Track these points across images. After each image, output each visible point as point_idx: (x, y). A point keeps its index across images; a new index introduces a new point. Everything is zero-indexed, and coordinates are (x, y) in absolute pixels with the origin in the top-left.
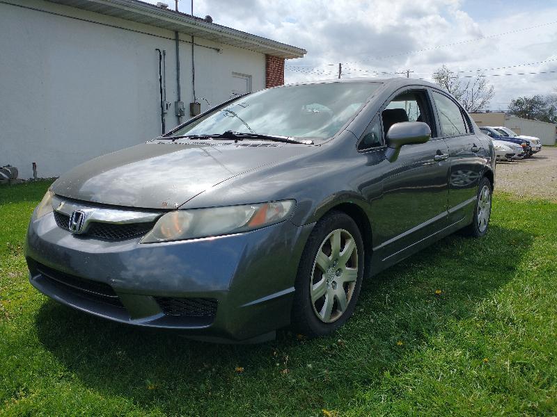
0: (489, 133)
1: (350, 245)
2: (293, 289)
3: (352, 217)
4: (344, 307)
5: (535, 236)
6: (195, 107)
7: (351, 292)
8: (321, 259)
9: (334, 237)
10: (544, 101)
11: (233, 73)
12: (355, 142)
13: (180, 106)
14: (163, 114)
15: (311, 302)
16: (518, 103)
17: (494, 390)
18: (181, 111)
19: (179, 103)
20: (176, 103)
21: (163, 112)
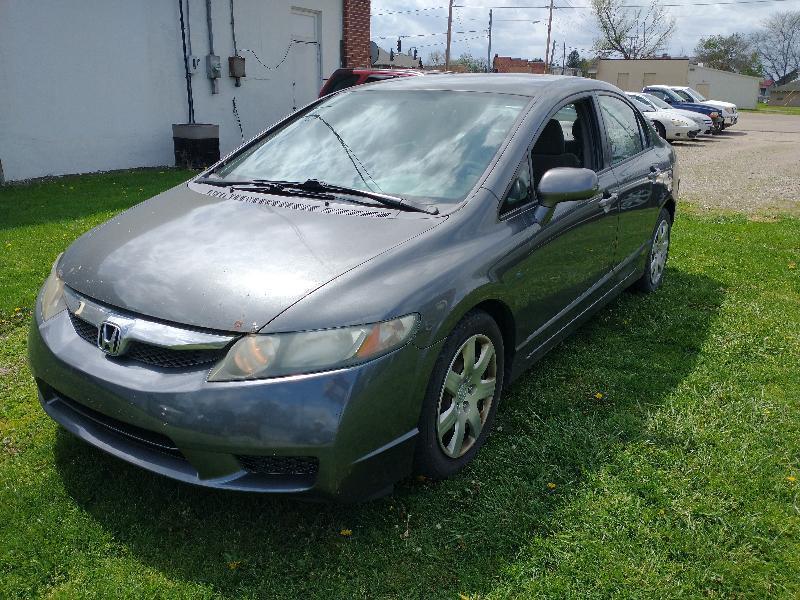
0: (666, 97)
1: (487, 351)
2: (416, 431)
3: (491, 315)
4: (478, 432)
5: (726, 287)
6: (237, 62)
7: (487, 409)
8: (451, 379)
9: (468, 348)
10: (746, 38)
11: (293, 8)
12: (495, 205)
13: (214, 62)
14: (189, 76)
15: (437, 439)
16: (709, 44)
17: (671, 557)
18: (215, 71)
19: (212, 58)
20: (208, 58)
21: (187, 72)
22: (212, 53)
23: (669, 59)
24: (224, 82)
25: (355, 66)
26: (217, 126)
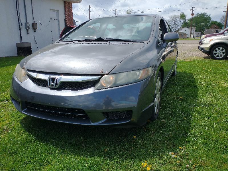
1: (160, 83)
2: (153, 103)
6: (35, 25)
11: (50, 9)
13: (28, 25)
18: (28, 27)
20: (26, 23)
21: (20, 27)
24: (31, 30)
26: (31, 43)
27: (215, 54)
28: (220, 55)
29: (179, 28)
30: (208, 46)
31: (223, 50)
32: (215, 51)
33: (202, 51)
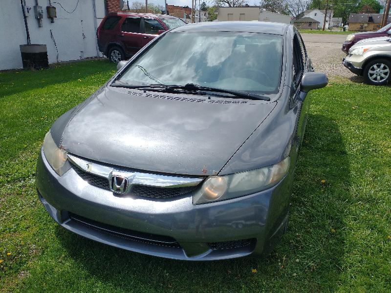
6: (51, 10)
13: (39, 10)
14: (25, 17)
18: (40, 15)
19: (37, 8)
21: (24, 15)
22: (37, 4)
23: (249, 7)
24: (45, 20)
25: (117, 11)
26: (45, 45)
27: (371, 75)
28: (379, 77)
29: (305, 10)
30: (361, 60)
31: (385, 68)
32: (372, 70)
33: (349, 69)
